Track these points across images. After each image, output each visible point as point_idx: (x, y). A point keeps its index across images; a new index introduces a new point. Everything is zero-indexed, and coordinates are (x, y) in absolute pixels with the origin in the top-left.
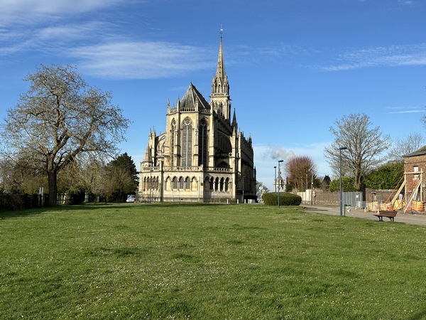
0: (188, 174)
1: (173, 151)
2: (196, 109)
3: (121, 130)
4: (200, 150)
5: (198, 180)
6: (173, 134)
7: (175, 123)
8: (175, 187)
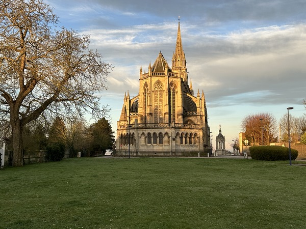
0: (161, 131)
1: (145, 111)
2: (166, 73)
3: (100, 77)
4: (170, 110)
5: (170, 135)
6: (146, 95)
7: (147, 86)
8: (150, 142)
